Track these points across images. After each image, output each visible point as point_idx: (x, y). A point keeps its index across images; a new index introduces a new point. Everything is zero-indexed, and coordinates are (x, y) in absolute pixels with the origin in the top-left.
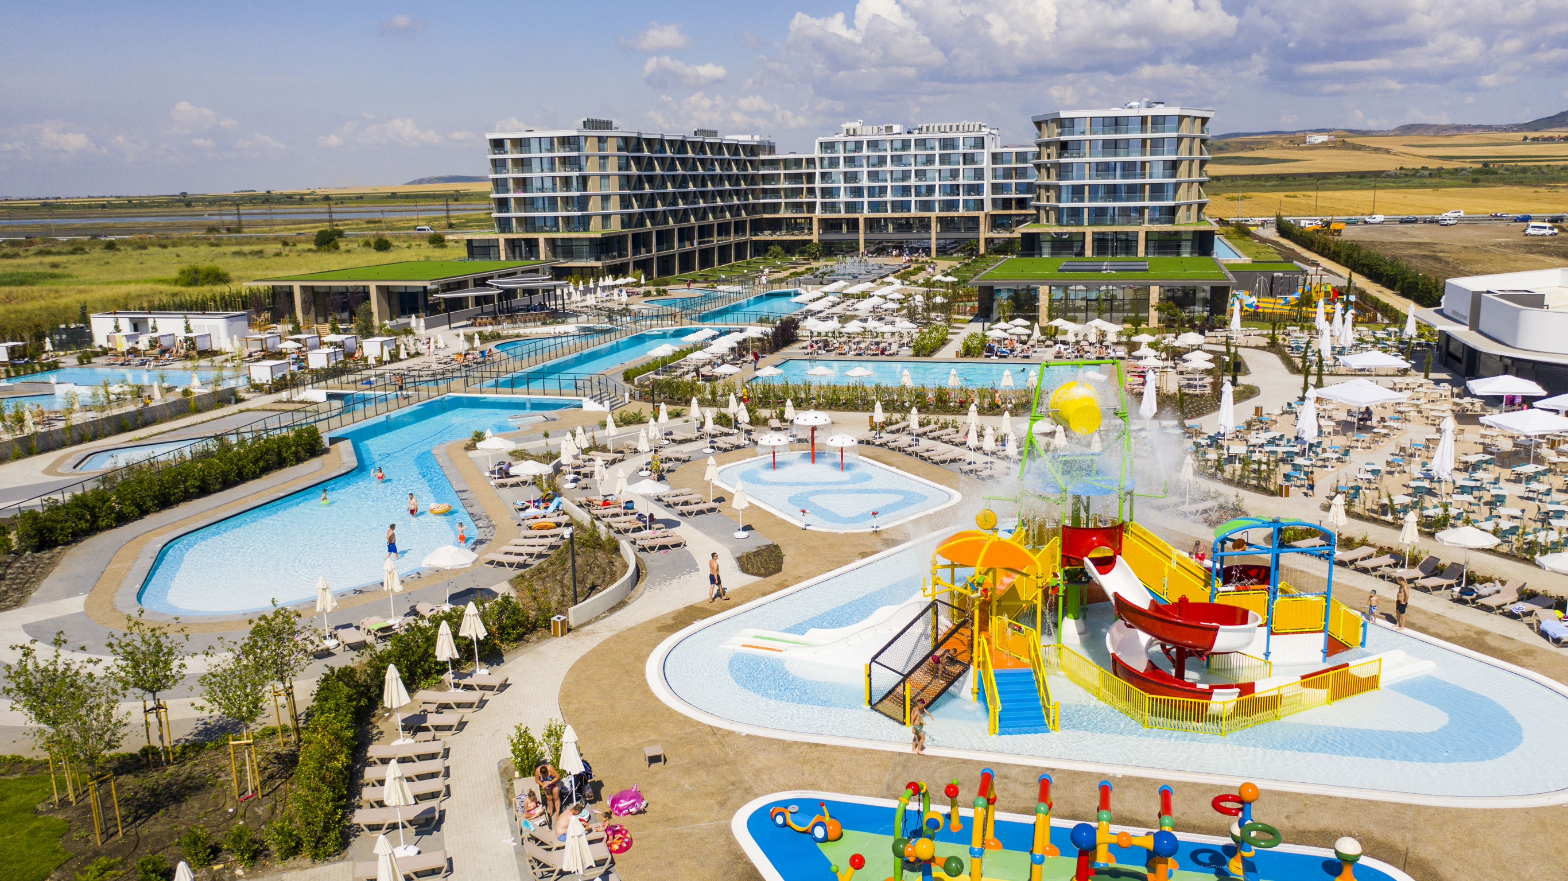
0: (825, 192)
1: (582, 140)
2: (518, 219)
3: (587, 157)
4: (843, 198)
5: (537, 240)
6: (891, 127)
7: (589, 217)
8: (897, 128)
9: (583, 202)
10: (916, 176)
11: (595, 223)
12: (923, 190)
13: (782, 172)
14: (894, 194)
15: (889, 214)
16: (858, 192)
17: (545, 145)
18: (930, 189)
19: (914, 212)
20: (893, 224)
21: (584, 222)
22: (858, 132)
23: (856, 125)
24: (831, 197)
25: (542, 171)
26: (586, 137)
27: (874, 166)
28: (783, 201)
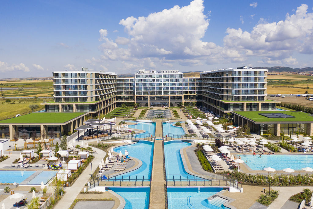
0: (137, 89)
1: (85, 74)
2: (64, 98)
3: (87, 79)
4: (143, 90)
5: (73, 105)
6: (153, 71)
7: (87, 98)
8: (155, 72)
9: (85, 93)
10: (163, 85)
11: (89, 99)
12: (165, 89)
13: (123, 83)
14: (157, 90)
15: (156, 95)
16: (146, 89)
17: (73, 75)
18: (167, 88)
19: (163, 95)
20: (157, 98)
21: (85, 99)
22: (144, 72)
23: (143, 70)
24: (139, 90)
25: (72, 83)
26: (87, 73)
27: (151, 82)
28: (123, 91)
